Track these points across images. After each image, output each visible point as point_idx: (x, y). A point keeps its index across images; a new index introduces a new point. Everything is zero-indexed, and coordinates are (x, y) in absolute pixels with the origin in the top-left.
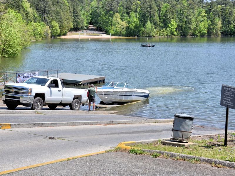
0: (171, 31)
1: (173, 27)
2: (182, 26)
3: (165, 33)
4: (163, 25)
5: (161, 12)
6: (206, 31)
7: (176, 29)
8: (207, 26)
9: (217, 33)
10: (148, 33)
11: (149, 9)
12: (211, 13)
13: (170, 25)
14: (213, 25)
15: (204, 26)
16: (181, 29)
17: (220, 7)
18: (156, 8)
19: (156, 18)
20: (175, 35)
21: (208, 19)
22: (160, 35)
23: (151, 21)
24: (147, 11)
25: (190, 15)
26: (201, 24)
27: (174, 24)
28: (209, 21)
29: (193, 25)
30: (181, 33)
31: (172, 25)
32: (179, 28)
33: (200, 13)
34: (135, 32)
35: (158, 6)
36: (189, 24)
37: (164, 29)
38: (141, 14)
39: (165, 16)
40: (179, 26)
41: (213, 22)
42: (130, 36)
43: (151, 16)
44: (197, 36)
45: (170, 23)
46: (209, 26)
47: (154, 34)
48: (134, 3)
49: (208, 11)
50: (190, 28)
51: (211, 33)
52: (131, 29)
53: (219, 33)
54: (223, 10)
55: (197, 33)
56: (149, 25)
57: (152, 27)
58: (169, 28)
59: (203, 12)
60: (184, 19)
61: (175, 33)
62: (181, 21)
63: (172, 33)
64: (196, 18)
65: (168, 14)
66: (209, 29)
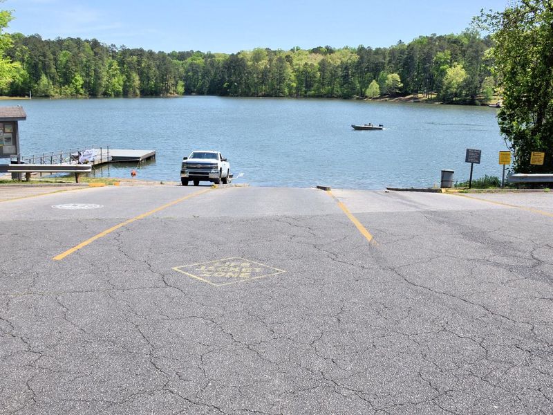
0: (76, 88)
1: (77, 84)
2: (90, 82)
3: (68, 91)
4: (61, 80)
5: (59, 62)
6: (121, 89)
7: (82, 85)
8: (122, 83)
9: (135, 92)
10: (43, 92)
11: (41, 58)
12: (125, 66)
13: (73, 81)
14: (129, 82)
15: (118, 82)
16: (89, 86)
17: (135, 58)
18: (52, 57)
19: (53, 70)
20: (81, 94)
21: (122, 73)
22: (61, 94)
23: (46, 74)
24: (40, 60)
25: (100, 68)
26: (114, 80)
27: (79, 79)
28: (124, 76)
29: (104, 81)
30: (89, 91)
31: (76, 81)
32: (86, 85)
33: (111, 66)
34: (23, 89)
35: (54, 53)
36: (99, 79)
37: (66, 86)
38: (30, 64)
39: (66, 67)
40: (85, 82)
41: (129, 78)
42: (16, 96)
43: (45, 68)
44: (110, 95)
45: (73, 78)
46: (125, 82)
47: (52, 93)
48: (18, 49)
49: (121, 63)
50: (100, 85)
51: (128, 91)
52: (18, 86)
53: (138, 92)
54: (139, 63)
55: (110, 91)
56: (44, 80)
57: (49, 83)
58: (73, 84)
59: (115, 65)
60: (92, 73)
61: (82, 91)
62: (88, 75)
63: (77, 92)
64: (108, 72)
65: (70, 65)
66: (125, 86)
